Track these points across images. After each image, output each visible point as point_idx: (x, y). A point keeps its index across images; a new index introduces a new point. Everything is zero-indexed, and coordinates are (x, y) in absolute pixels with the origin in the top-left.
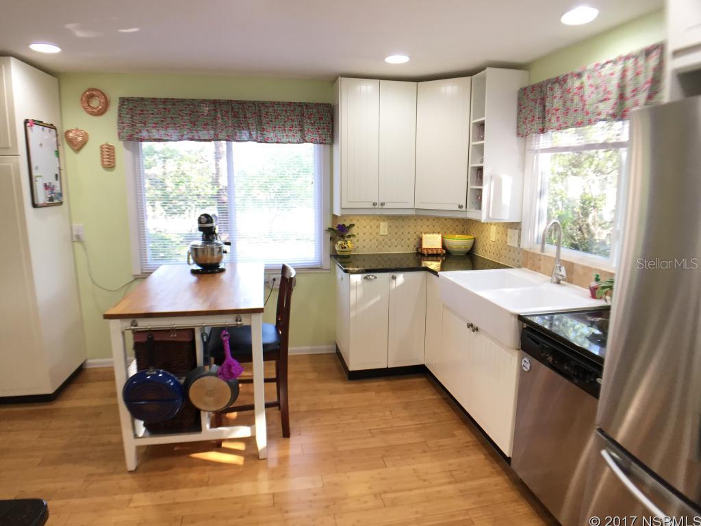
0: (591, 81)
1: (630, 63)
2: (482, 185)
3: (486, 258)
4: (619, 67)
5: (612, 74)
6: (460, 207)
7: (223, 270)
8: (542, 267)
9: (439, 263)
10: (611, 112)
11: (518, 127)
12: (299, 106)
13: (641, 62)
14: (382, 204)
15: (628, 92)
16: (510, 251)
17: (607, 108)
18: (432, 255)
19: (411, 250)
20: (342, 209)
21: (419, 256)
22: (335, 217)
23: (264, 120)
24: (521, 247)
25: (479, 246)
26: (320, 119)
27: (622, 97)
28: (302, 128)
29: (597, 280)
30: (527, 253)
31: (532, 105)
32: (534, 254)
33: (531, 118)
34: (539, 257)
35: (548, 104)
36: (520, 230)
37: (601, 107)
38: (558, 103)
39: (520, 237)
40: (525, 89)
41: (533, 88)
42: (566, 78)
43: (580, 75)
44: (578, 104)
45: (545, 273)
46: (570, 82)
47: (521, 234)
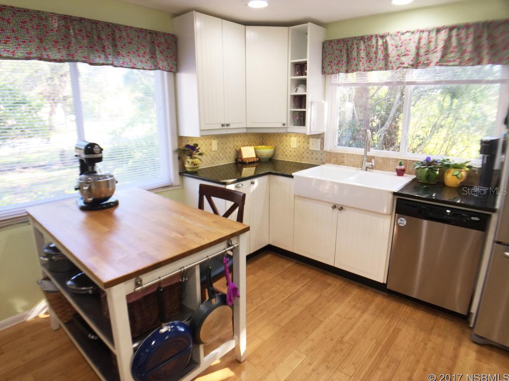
0: (393, 42)
1: (425, 35)
2: (305, 108)
3: (286, 160)
4: (417, 36)
5: (410, 40)
6: (284, 125)
7: (116, 204)
8: (345, 161)
9: (254, 169)
10: (411, 63)
11: (323, 68)
12: (150, 33)
13: (433, 34)
14: (227, 125)
15: (422, 51)
16: (312, 153)
17: (407, 60)
18: (250, 163)
19: (231, 161)
20: (201, 130)
21: (240, 165)
22: (180, 138)
23: (119, 44)
24: (325, 149)
25: (279, 152)
26: (168, 48)
27: (418, 54)
28: (153, 56)
29: (401, 165)
30: (330, 153)
31: (337, 53)
32: (337, 154)
33: (336, 62)
34: (342, 155)
35: (355, 54)
36: (323, 138)
37: (403, 59)
38: (363, 54)
39: (322, 144)
40: (331, 41)
41: (339, 41)
42: (370, 38)
43: (382, 37)
44: (380, 55)
45: (348, 165)
46: (374, 41)
47: (323, 142)
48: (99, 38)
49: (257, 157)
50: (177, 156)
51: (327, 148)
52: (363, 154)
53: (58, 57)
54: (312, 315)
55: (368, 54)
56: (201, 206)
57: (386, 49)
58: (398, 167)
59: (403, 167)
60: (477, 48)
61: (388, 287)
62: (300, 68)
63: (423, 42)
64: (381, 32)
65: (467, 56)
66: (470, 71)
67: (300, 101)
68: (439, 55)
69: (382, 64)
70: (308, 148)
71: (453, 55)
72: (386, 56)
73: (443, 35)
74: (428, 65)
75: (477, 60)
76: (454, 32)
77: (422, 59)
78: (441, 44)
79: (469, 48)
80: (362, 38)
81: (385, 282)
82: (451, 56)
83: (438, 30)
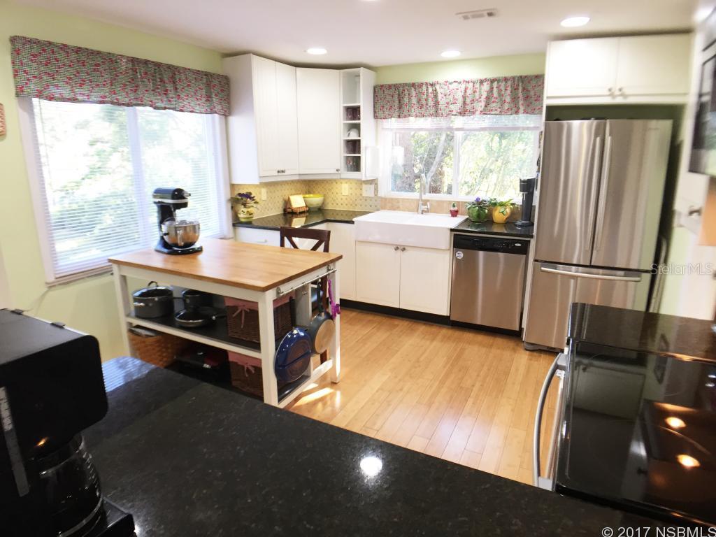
0: (442, 91)
1: (470, 85)
2: (359, 153)
3: (338, 209)
4: (463, 87)
5: (457, 89)
6: (337, 170)
7: (200, 250)
8: (401, 206)
9: (304, 219)
10: (459, 111)
11: (375, 112)
12: (206, 75)
13: (477, 85)
15: (468, 101)
16: (366, 200)
17: (456, 108)
18: (301, 213)
19: (279, 211)
20: (260, 177)
21: (290, 216)
22: (233, 186)
23: (179, 87)
24: (379, 195)
25: (329, 200)
26: (222, 90)
27: (464, 103)
28: (209, 98)
29: (454, 206)
30: (386, 199)
31: (389, 98)
32: (392, 199)
33: (388, 107)
34: (397, 200)
35: (406, 100)
36: (376, 184)
37: (452, 107)
38: (414, 100)
39: (376, 190)
40: (382, 86)
41: (390, 87)
42: (421, 85)
43: (432, 85)
44: (431, 102)
45: (404, 211)
46: (424, 88)
47: (377, 187)
48: (162, 81)
49: (306, 206)
50: (230, 205)
51: (382, 193)
52: (418, 198)
53: (126, 100)
54: (388, 348)
55: (419, 101)
56: (282, 245)
57: (436, 96)
58: (452, 209)
59: (456, 208)
60: (515, 99)
61: (451, 319)
62: (353, 112)
63: (469, 92)
64: (431, 81)
65: (506, 106)
66: (507, 120)
67: (354, 146)
68: (483, 104)
69: (432, 111)
70: (361, 195)
71: (494, 105)
72: (436, 103)
73: (486, 87)
74: (474, 113)
75: (514, 109)
76: (495, 84)
77: (469, 107)
78: (485, 95)
79: (508, 99)
80: (413, 85)
81: (448, 315)
83: (482, 82)
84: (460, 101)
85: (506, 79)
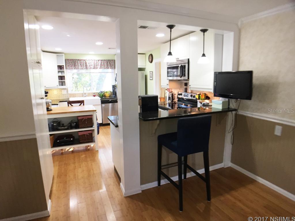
0: (88, 62)
3: (52, 99)
4: (94, 61)
5: (92, 62)
10: (93, 68)
11: (66, 67)
13: (97, 61)
15: (95, 65)
24: (69, 93)
29: (94, 94)
30: (71, 94)
31: (71, 63)
32: (73, 94)
33: (71, 66)
34: (75, 94)
35: (77, 64)
37: (91, 67)
38: (79, 64)
39: (67, 91)
40: (68, 59)
41: (71, 60)
43: (84, 60)
44: (84, 65)
45: (78, 97)
46: (82, 61)
55: (81, 64)
56: (68, 106)
57: (86, 63)
58: (94, 95)
60: (107, 65)
61: (103, 123)
63: (95, 63)
64: (84, 59)
65: (106, 67)
66: (106, 70)
67: (62, 78)
68: (100, 66)
69: (85, 67)
70: (62, 94)
71: (103, 66)
72: (86, 65)
73: (100, 62)
74: (97, 68)
75: (108, 68)
76: (102, 61)
78: (100, 64)
79: (106, 65)
80: (79, 60)
81: (102, 123)
82: (102, 67)
83: (99, 60)
84: (93, 65)
85: (105, 60)
